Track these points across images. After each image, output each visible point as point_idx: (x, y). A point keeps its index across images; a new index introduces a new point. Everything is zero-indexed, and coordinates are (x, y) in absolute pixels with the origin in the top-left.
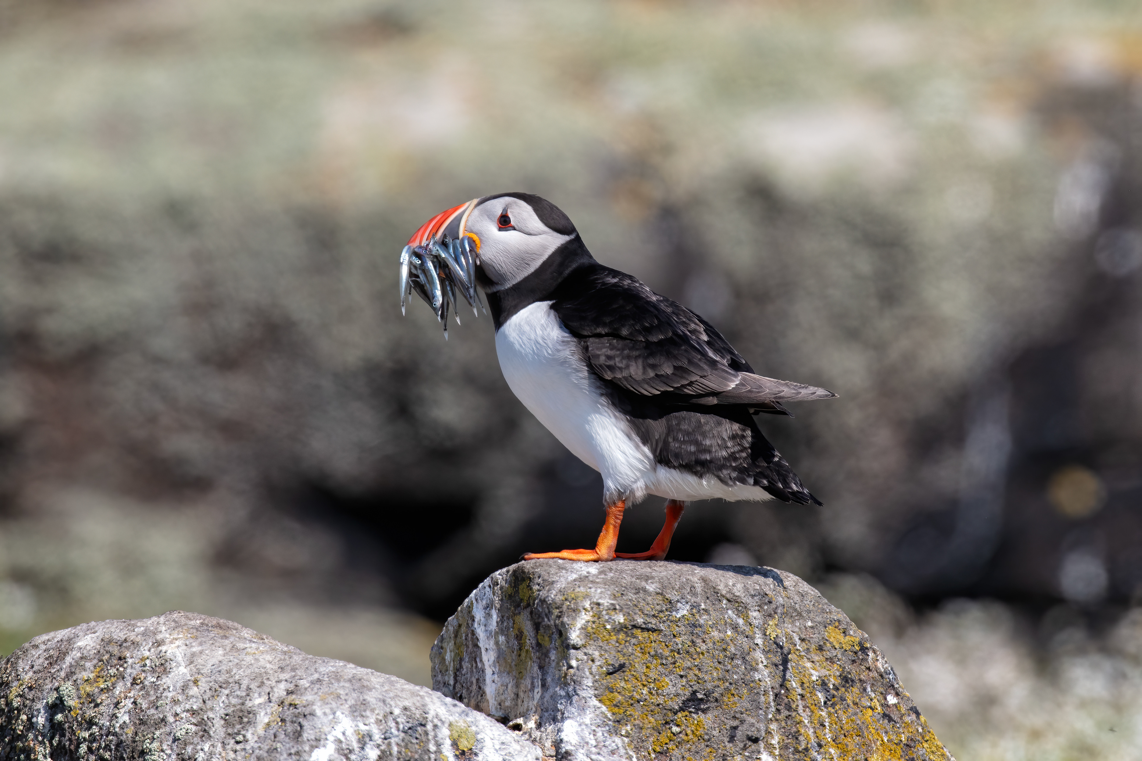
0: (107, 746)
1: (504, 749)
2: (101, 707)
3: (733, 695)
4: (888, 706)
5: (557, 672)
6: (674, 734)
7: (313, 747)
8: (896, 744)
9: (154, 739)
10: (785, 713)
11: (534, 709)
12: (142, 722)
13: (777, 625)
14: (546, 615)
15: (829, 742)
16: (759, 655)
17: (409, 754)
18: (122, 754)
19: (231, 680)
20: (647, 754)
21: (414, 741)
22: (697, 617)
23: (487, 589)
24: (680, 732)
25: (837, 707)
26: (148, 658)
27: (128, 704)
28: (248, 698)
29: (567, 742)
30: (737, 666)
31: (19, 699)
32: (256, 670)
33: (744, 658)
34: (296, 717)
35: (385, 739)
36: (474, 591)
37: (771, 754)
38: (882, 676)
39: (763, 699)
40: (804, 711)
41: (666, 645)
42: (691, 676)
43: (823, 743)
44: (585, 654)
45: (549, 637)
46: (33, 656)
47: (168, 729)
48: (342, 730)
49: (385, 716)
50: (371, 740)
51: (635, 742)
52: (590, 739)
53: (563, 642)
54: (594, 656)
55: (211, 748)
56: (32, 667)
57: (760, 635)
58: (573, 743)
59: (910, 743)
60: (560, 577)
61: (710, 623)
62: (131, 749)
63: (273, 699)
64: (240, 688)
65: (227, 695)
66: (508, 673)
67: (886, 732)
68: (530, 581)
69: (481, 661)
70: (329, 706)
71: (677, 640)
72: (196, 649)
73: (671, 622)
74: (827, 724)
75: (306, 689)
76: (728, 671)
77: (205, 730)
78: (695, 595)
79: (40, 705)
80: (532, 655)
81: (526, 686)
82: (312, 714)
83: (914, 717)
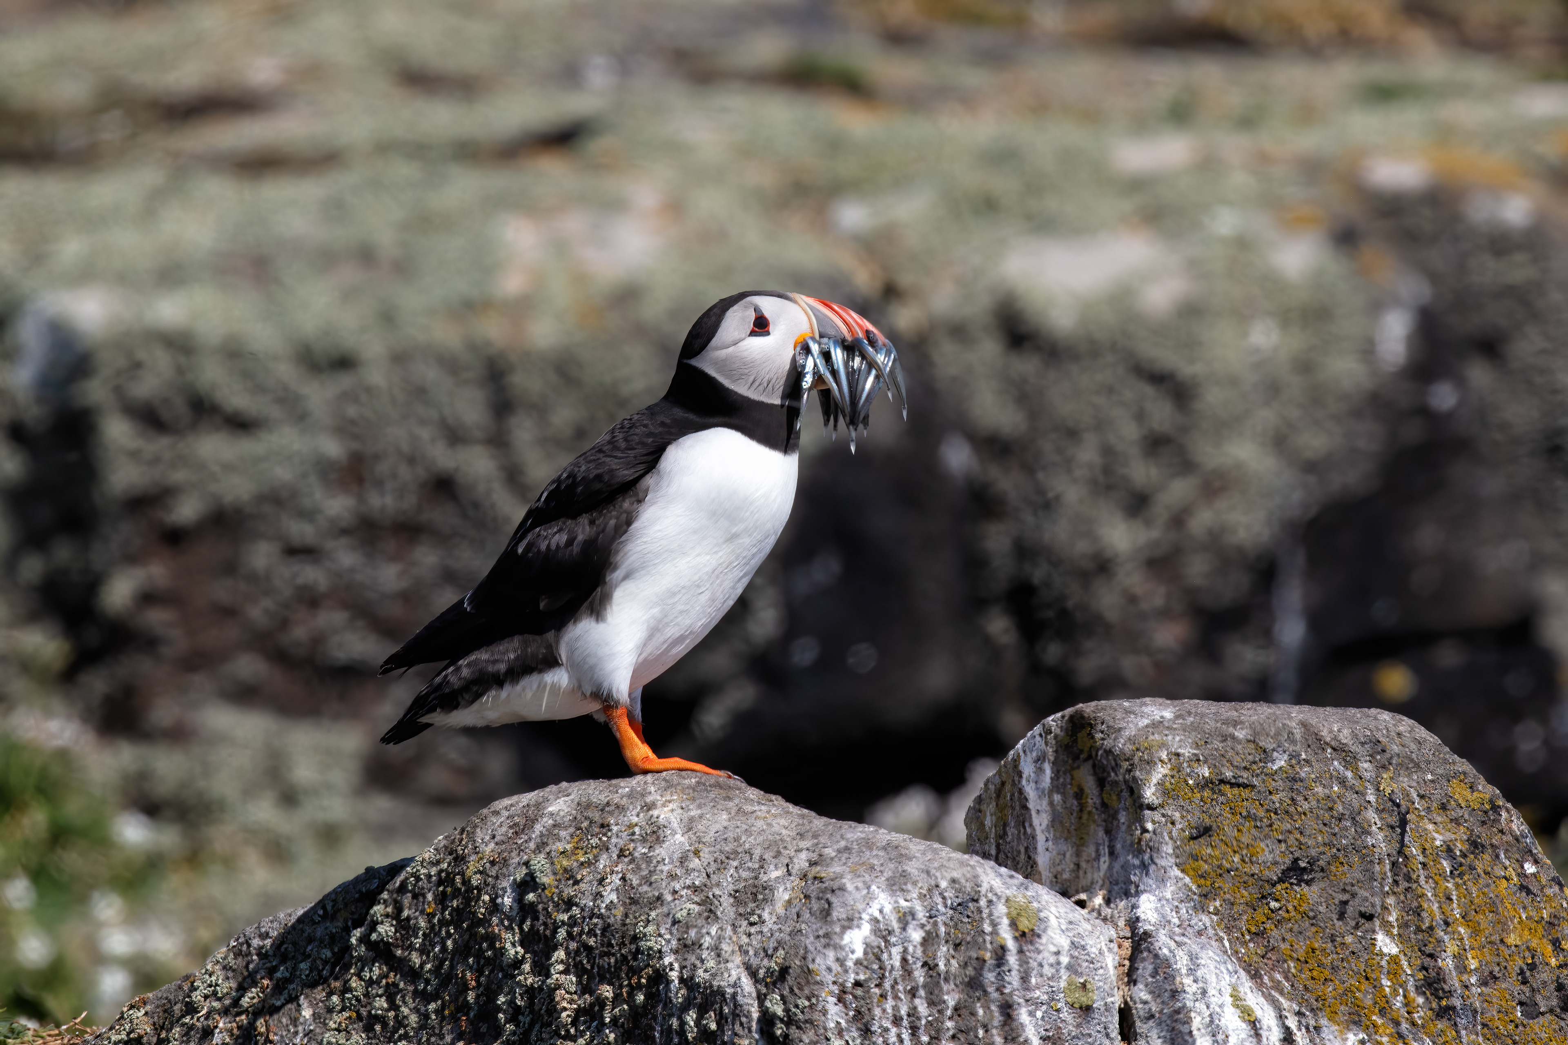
0: (590, 930)
1: (1072, 929)
2: (581, 885)
3: (1342, 863)
4: (1525, 876)
5: (1129, 838)
6: (1272, 911)
7: (845, 928)
8: (1537, 922)
9: (649, 921)
10: (1404, 885)
11: (1100, 882)
12: (634, 901)
13: (1391, 778)
14: (1113, 769)
15: (1457, 919)
16: (1371, 815)
17: (960, 935)
18: (610, 940)
19: (740, 850)
20: (1240, 935)
21: (966, 920)
22: (1297, 769)
23: (1038, 738)
24: (1280, 909)
25: (1466, 878)
26: (636, 825)
27: (616, 880)
28: (762, 871)
29: (1144, 920)
30: (1346, 829)
31: (478, 876)
32: (770, 836)
33: (1354, 819)
34: (822, 892)
35: (931, 917)
36: (1022, 742)
37: (1389, 933)
38: (1517, 840)
39: (1377, 868)
40: (1426, 882)
41: (1260, 804)
42: (1291, 840)
43: (1450, 920)
44: (1163, 815)
45: (1118, 795)
46: (494, 824)
47: (665, 909)
48: (879, 907)
49: (929, 890)
50: (914, 919)
51: (1226, 921)
52: (1173, 917)
53: (1135, 801)
54: (1174, 818)
55: (719, 932)
56: (494, 837)
57: (1372, 791)
58: (1153, 921)
59: (1552, 920)
60: (1128, 722)
61: (1313, 776)
62: (620, 934)
63: (794, 872)
64: (751, 859)
65: (736, 868)
66: (1066, 839)
67: (1525, 908)
68: (1092, 728)
69: (1031, 825)
70: (862, 879)
71: (1273, 797)
72: (695, 813)
73: (1266, 775)
74: (1454, 898)
75: (832, 859)
76: (1335, 835)
77: (711, 911)
78: (1293, 742)
79: (506, 883)
80: (1096, 817)
81: (1089, 855)
82: (842, 889)
83: (1556, 888)
